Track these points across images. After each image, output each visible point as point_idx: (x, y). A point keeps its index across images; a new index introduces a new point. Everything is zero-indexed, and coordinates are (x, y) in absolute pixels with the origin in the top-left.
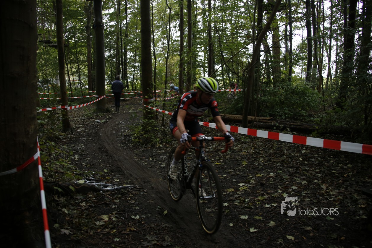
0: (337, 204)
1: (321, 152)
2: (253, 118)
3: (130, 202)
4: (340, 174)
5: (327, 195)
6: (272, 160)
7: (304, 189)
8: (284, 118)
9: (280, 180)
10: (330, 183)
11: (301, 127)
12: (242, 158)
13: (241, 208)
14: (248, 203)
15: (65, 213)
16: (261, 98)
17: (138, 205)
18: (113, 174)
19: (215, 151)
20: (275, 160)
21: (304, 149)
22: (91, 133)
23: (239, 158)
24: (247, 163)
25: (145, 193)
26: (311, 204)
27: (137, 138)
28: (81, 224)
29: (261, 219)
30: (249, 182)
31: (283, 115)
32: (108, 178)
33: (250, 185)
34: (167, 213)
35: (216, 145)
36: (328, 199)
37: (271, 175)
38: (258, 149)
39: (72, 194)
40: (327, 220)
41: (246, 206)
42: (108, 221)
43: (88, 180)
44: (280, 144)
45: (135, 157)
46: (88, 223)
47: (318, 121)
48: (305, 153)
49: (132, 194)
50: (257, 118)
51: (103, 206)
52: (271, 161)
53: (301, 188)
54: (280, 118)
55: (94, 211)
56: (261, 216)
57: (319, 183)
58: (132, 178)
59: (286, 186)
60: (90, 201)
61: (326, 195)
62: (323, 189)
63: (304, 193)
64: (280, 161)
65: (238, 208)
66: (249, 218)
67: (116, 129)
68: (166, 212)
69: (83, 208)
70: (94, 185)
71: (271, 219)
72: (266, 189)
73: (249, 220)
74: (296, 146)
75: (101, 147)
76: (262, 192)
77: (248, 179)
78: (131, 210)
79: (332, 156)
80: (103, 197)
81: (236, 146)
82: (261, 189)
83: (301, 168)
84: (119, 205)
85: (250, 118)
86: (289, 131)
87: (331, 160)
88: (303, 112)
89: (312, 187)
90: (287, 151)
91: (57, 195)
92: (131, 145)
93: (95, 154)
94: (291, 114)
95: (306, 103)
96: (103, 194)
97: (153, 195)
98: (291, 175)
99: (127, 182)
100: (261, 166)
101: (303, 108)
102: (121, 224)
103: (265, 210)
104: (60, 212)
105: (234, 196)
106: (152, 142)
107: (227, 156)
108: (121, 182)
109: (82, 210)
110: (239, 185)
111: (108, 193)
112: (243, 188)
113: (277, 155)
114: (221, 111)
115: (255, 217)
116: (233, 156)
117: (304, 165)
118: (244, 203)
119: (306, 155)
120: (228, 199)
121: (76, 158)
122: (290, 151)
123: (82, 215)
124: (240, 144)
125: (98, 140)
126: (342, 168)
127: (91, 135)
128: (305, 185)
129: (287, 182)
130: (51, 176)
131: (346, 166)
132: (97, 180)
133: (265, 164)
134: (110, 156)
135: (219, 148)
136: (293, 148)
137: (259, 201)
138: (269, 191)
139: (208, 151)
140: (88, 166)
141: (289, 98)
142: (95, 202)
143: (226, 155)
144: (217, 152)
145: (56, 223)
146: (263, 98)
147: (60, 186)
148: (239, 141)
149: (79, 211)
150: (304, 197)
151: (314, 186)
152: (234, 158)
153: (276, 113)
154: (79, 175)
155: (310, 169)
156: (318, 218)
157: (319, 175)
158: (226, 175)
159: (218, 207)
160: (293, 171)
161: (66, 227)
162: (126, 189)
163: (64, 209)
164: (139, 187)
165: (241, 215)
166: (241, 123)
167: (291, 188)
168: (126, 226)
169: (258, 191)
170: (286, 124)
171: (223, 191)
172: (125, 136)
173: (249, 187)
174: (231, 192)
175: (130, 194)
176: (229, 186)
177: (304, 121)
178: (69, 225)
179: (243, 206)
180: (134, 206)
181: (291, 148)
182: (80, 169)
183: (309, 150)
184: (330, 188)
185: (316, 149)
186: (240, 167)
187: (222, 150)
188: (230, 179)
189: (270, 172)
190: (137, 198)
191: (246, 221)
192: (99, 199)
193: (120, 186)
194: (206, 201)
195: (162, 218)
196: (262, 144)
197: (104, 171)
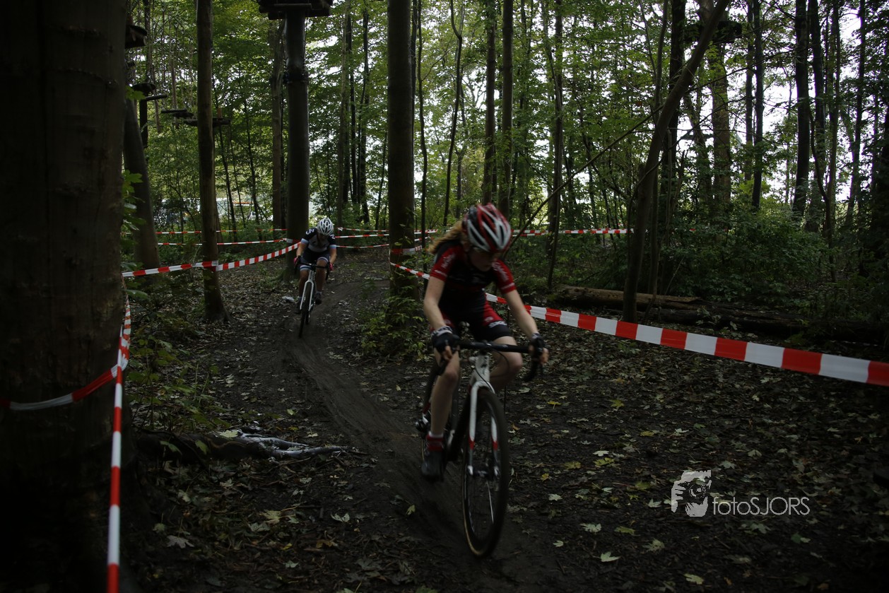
0: (824, 506)
1: (808, 383)
2: (651, 296)
3: (335, 483)
4: (847, 437)
5: (804, 485)
6: (685, 398)
7: (750, 469)
8: (729, 299)
9: (697, 447)
10: (817, 456)
11: (767, 321)
12: (614, 391)
13: (590, 506)
14: (609, 496)
15: (184, 501)
16: (675, 251)
17: (351, 492)
18: (306, 420)
19: (551, 375)
20: (693, 398)
21: (767, 375)
22: (269, 326)
23: (606, 393)
24: (622, 405)
25: (371, 466)
27: (372, 340)
28: (216, 527)
29: (633, 535)
30: (620, 449)
32: (294, 429)
33: (622, 456)
34: (414, 510)
35: (557, 360)
37: (677, 435)
38: (654, 372)
39: (204, 461)
40: (791, 543)
41: (602, 502)
42: (278, 524)
43: (245, 431)
44: (710, 362)
45: (364, 384)
46: (233, 526)
47: (807, 307)
48: (768, 383)
49: (342, 466)
50: (658, 297)
51: (273, 491)
52: (683, 401)
53: (743, 467)
54: (718, 299)
55: (250, 500)
56: (632, 527)
57: (790, 456)
58: (348, 431)
59: (708, 461)
60: (244, 479)
61: (801, 485)
62: (796, 469)
63: (747, 479)
64: (704, 401)
65: (583, 506)
66: (603, 530)
67: (329, 318)
68: (412, 509)
69: (226, 493)
70: (258, 443)
71: (656, 535)
72: (659, 466)
73: (601, 534)
74: (750, 366)
75: (288, 358)
76: (647, 473)
77: (621, 440)
79: (833, 393)
80: (274, 469)
81: (603, 364)
82: (646, 465)
83: (752, 419)
84: (309, 490)
85: (641, 297)
86: (734, 331)
87: (829, 402)
88: (777, 284)
89: (771, 464)
90: (725, 377)
91: (171, 461)
92: (357, 354)
94: (747, 289)
95: (785, 264)
96: (276, 465)
97: (389, 471)
98: (726, 435)
99: (336, 439)
100: (657, 411)
101: (778, 276)
102: (307, 531)
103: (645, 514)
104: (172, 499)
105: (580, 479)
106: (407, 350)
107: (580, 387)
108: (321, 438)
109: (223, 496)
110: (596, 453)
111: (286, 462)
112: (603, 462)
113: (700, 387)
114: (580, 279)
115: (618, 530)
116: (593, 386)
117: (762, 413)
118: (600, 497)
119: (769, 390)
120: (564, 486)
121: (229, 382)
122: (733, 377)
123: (221, 508)
124: (615, 359)
125: (284, 342)
126: (854, 421)
127: (269, 330)
128: (755, 458)
129: (712, 450)
130: (163, 420)
131: (864, 416)
132: (267, 433)
133: (667, 407)
134: (307, 380)
135: (564, 366)
136: (740, 372)
137: (636, 492)
138: (665, 471)
140: (254, 400)
141: (744, 252)
142: (255, 480)
143: (577, 385)
144: (556, 376)
145: (159, 521)
146: (679, 251)
147: (175, 441)
148: (613, 351)
149: (216, 498)
150: (745, 487)
151: (775, 462)
152: (595, 392)
153: (712, 287)
154: (229, 420)
155: (776, 422)
156: (769, 537)
157: (795, 437)
158: (568, 431)
159: (535, 503)
160: (732, 425)
161: (181, 531)
162: (330, 456)
163: (181, 493)
164: (360, 450)
165: (587, 522)
166: (621, 310)
167: (720, 465)
168: (317, 537)
169: (637, 470)
170: (731, 313)
171: (554, 466)
172: (348, 334)
173: (618, 460)
174: (573, 469)
175: (338, 466)
176: (570, 456)
177: (777, 307)
178: (189, 526)
179: (594, 503)
180: (342, 494)
181: (737, 370)
182: (234, 406)
183: (780, 376)
184: (815, 468)
185: (796, 375)
186: (605, 412)
187: (568, 371)
188: (578, 439)
189: (676, 427)
190: (352, 475)
191: (596, 536)
192: (266, 475)
193: (318, 446)
194: (510, 489)
195: (402, 523)
196: (667, 361)
197: (287, 414)
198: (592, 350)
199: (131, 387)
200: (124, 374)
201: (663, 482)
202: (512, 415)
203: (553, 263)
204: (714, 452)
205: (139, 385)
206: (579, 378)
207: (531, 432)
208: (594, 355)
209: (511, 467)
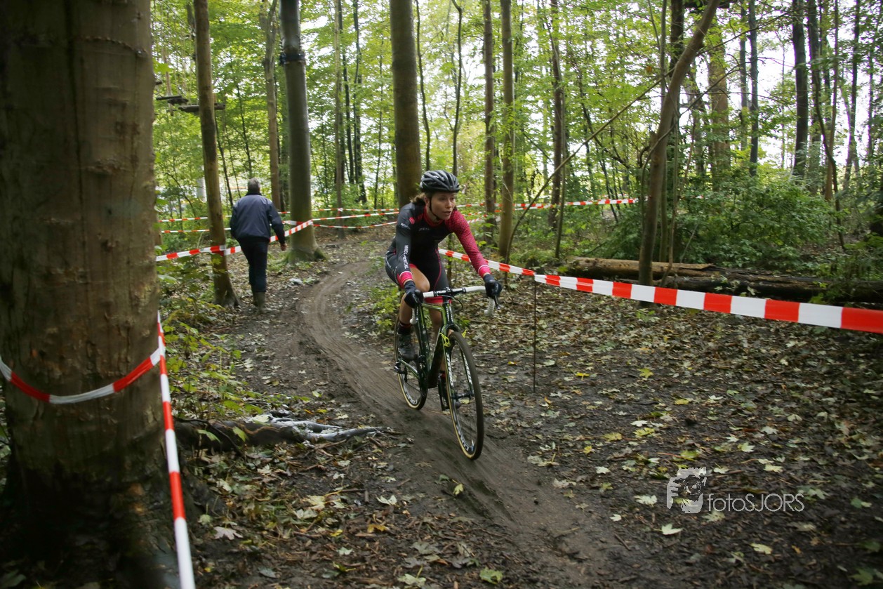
0: (876, 468)
1: (833, 345)
2: (665, 265)
3: (375, 465)
5: (852, 449)
6: (713, 365)
7: (793, 433)
8: (740, 265)
9: (734, 413)
10: (859, 418)
11: (783, 285)
12: (640, 360)
13: (640, 478)
14: (657, 467)
15: (225, 490)
16: (683, 219)
17: (393, 472)
18: (333, 401)
19: (574, 346)
20: (721, 364)
21: (791, 339)
22: (281, 309)
23: (632, 362)
24: (651, 374)
25: (409, 446)
26: (811, 468)
27: (388, 318)
28: (262, 516)
30: (657, 418)
31: (737, 259)
32: (322, 411)
33: (661, 425)
34: (462, 490)
35: (578, 332)
36: (855, 458)
37: (712, 402)
38: (677, 340)
39: (239, 448)
40: (853, 508)
41: (651, 473)
42: (323, 510)
43: (275, 415)
44: (732, 328)
45: (385, 363)
46: (279, 514)
47: (826, 269)
48: (794, 346)
49: (379, 447)
50: (674, 265)
51: (312, 475)
52: (711, 368)
53: (785, 432)
54: (730, 265)
55: (292, 486)
57: (831, 419)
58: (378, 411)
59: (749, 427)
60: (282, 464)
61: (848, 448)
62: (841, 432)
63: (793, 443)
64: (733, 367)
65: (631, 475)
66: (658, 502)
67: (339, 299)
68: (459, 488)
69: (266, 480)
70: (291, 427)
72: (700, 434)
73: (658, 506)
74: (772, 330)
75: (304, 340)
76: (690, 442)
77: (657, 409)
78: (377, 483)
79: (861, 355)
80: (310, 454)
81: (624, 334)
82: (687, 434)
83: (784, 383)
84: (350, 473)
85: (656, 266)
86: (752, 296)
87: (859, 363)
88: (788, 248)
89: (813, 427)
90: (749, 342)
91: (206, 450)
92: (374, 334)
93: (290, 356)
94: (758, 254)
95: (795, 228)
96: (311, 448)
97: (428, 450)
98: (761, 400)
99: (368, 420)
100: (686, 379)
101: (787, 239)
102: (355, 516)
104: (213, 488)
105: (623, 450)
107: (604, 357)
108: (352, 419)
109: (263, 483)
111: (322, 445)
112: (643, 433)
113: (726, 353)
114: (586, 250)
116: (618, 356)
117: (793, 377)
118: (648, 467)
119: (796, 353)
120: (608, 458)
121: (248, 366)
122: (758, 342)
123: (264, 496)
124: (636, 328)
125: (298, 324)
127: (281, 313)
128: (796, 423)
129: (750, 416)
130: (190, 407)
132: (297, 416)
134: (327, 361)
135: (584, 337)
136: (763, 336)
137: (683, 461)
138: (708, 439)
139: (558, 347)
140: (276, 384)
141: (753, 217)
142: (293, 465)
143: (602, 355)
144: (579, 348)
145: (204, 512)
146: (688, 218)
147: (210, 428)
148: (632, 320)
149: (257, 485)
150: (793, 453)
151: (818, 426)
152: (621, 362)
153: (722, 253)
154: (255, 404)
155: (809, 386)
156: (829, 502)
157: (832, 400)
158: (600, 403)
159: (584, 477)
160: (766, 389)
161: (227, 522)
162: (365, 436)
163: (221, 482)
164: (395, 430)
165: (640, 494)
167: (762, 431)
168: (367, 520)
169: (679, 439)
170: (746, 279)
171: (595, 439)
172: (361, 314)
173: (658, 430)
174: (614, 441)
175: (375, 447)
176: (609, 427)
177: (789, 271)
178: (234, 517)
179: (643, 474)
180: (383, 476)
181: (760, 335)
182: (257, 391)
183: (805, 339)
184: (859, 430)
185: (822, 338)
186: (634, 382)
187: (590, 342)
188: (613, 410)
189: (708, 394)
190: (390, 455)
191: (653, 509)
192: (302, 459)
193: (351, 428)
194: (554, 463)
195: (451, 503)
196: (689, 328)
197: (312, 396)
198: (610, 321)
200: (165, 361)
201: (708, 450)
202: (541, 388)
203: (560, 236)
204: (753, 418)
206: (603, 349)
207: (564, 405)
208: (614, 325)
209: (551, 441)
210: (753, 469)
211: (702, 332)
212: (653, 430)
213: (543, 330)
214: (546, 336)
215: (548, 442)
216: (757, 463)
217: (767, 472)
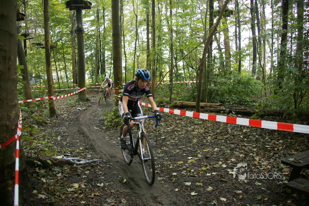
0: (266, 172)
1: (259, 131)
2: (205, 103)
3: (98, 173)
4: (272, 148)
6: (218, 138)
7: (241, 161)
8: (232, 104)
9: (222, 154)
10: (263, 155)
11: (244, 111)
12: (194, 136)
13: (187, 176)
14: (193, 172)
15: (44, 182)
16: (213, 88)
17: (103, 175)
18: (87, 151)
19: (172, 132)
20: (220, 138)
21: (245, 129)
22: (73, 119)
23: (191, 137)
24: (197, 141)
25: (111, 166)
27: (109, 122)
28: (56, 190)
29: (202, 185)
30: (196, 156)
32: (82, 154)
33: (197, 158)
34: (126, 181)
35: (174, 127)
36: (259, 169)
37: (216, 150)
38: (207, 129)
39: (51, 167)
40: (255, 185)
41: (191, 175)
42: (78, 188)
43: (65, 156)
44: (226, 125)
45: (107, 137)
46: (62, 190)
47: (257, 105)
48: (246, 131)
49: (100, 167)
50: (207, 104)
51: (76, 176)
53: (238, 160)
54: (228, 104)
55: (68, 180)
56: (202, 182)
57: (254, 156)
58: (102, 154)
59: (226, 159)
60: (65, 173)
61: (258, 166)
62: (256, 160)
64: (224, 138)
65: (184, 176)
66: (191, 184)
67: (94, 115)
68: (125, 180)
69: (59, 178)
70: (69, 160)
71: (210, 185)
72: (210, 161)
73: (191, 186)
74: (239, 126)
75: (80, 129)
76: (206, 164)
77: (197, 153)
78: (98, 179)
79: (267, 134)
80: (76, 169)
81: (190, 127)
82: (205, 161)
83: (241, 144)
84: (89, 175)
85: (202, 104)
86: (234, 114)
87: (266, 137)
88: (247, 98)
89: (247, 159)
90: (231, 130)
91: (38, 168)
92: (104, 127)
93: (74, 135)
94: (237, 100)
95: (250, 91)
96: (76, 167)
97: (117, 167)
98: (232, 150)
99: (97, 157)
100: (209, 143)
101: (248, 95)
102: (88, 190)
103: (206, 178)
104: (39, 181)
105: (183, 167)
106: (122, 125)
107: (182, 135)
108: (92, 157)
111: (80, 166)
112: (191, 161)
113: (223, 134)
114: (181, 99)
116: (186, 135)
117: (244, 142)
118: (190, 173)
119: (246, 134)
120: (177, 170)
121: (59, 139)
122: (234, 130)
123: (57, 184)
124: (193, 125)
125: (78, 124)
126: (274, 143)
128: (242, 157)
129: (227, 155)
130: (35, 153)
131: (278, 141)
132: (74, 156)
133: (212, 141)
134: (87, 137)
135: (176, 129)
136: (236, 128)
137: (202, 170)
138: (212, 163)
139: (166, 132)
140: (68, 145)
141: (236, 87)
142: (69, 173)
143: (181, 135)
144: (174, 132)
145: (35, 189)
147: (40, 160)
148: (193, 123)
149: (55, 180)
151: (249, 158)
152: (187, 137)
153: (226, 100)
155: (249, 145)
156: (248, 184)
157: (255, 149)
158: (178, 151)
159: (168, 176)
160: (234, 146)
161: (43, 192)
162: (96, 163)
163: (42, 179)
164: (106, 161)
165: (186, 182)
166: (195, 108)
167: (231, 160)
168: (92, 192)
169: (202, 163)
170: (232, 108)
171: (174, 163)
172: (100, 120)
173: (196, 160)
174: (180, 164)
175: (99, 166)
176: (179, 159)
177: (248, 106)
178: (46, 191)
179: (188, 175)
180: (100, 176)
181: (235, 128)
182: (61, 147)
183: (249, 129)
184: (262, 159)
185: (255, 128)
186: (191, 144)
187: (178, 130)
188: (182, 153)
189: (215, 148)
190: (103, 169)
191: (189, 187)
192: (73, 171)
193: (91, 160)
194: (159, 172)
195: (122, 186)
196: (211, 126)
197: (80, 149)
198: (186, 123)
199: (23, 142)
200: (20, 138)
201: (211, 167)
202: (159, 146)
203: (171, 93)
205: (26, 141)
206: (182, 132)
207: (166, 152)
208: (186, 124)
209: (159, 164)
210: (225, 173)
211: (216, 127)
212: (194, 160)
213: (162, 126)
214: (163, 128)
215: (158, 164)
216: (227, 171)
217: (229, 174)
